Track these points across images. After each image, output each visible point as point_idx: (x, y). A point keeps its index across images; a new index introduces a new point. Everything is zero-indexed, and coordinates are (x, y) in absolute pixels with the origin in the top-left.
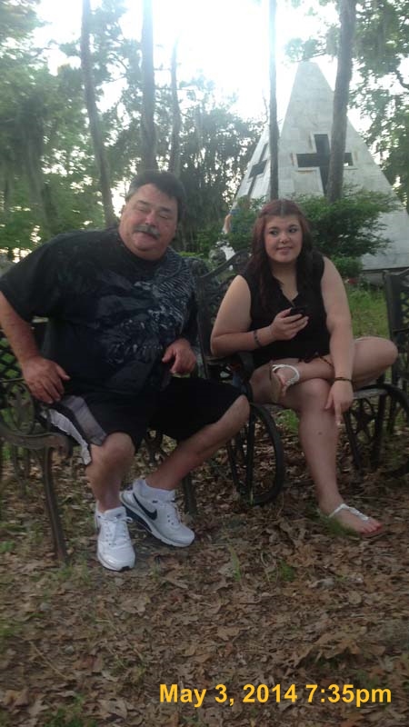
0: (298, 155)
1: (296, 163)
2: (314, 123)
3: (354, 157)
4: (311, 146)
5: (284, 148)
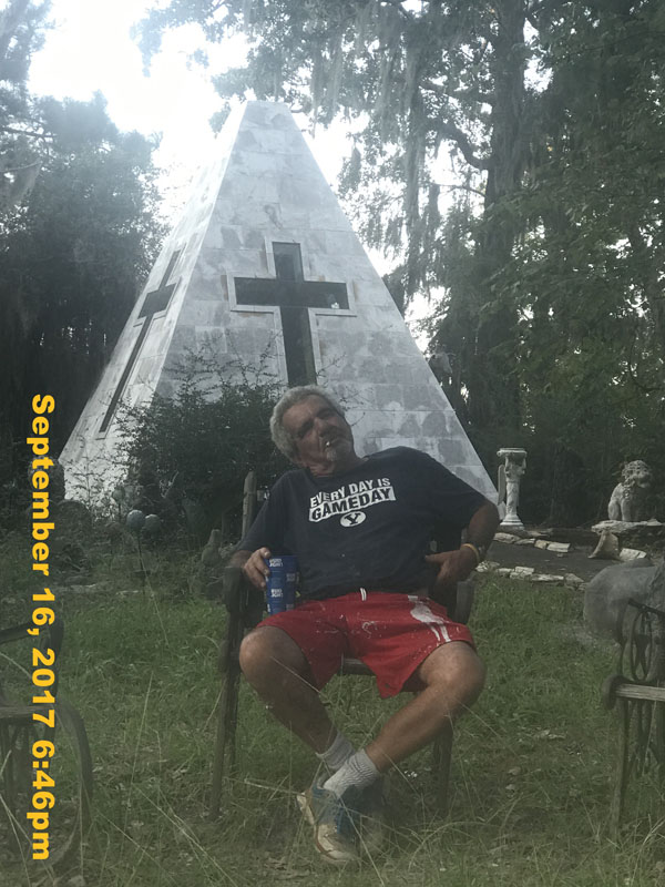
1: (233, 295)
2: (273, 219)
3: (350, 293)
4: (265, 264)
5: (211, 263)
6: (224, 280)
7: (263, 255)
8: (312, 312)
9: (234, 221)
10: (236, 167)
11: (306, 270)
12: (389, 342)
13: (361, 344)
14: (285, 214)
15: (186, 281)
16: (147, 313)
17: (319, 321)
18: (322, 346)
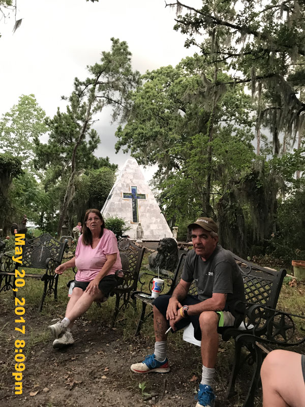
0: (124, 193)
1: (123, 196)
2: (132, 182)
3: (146, 196)
4: (130, 190)
5: (119, 190)
6: (121, 193)
7: (129, 189)
9: (124, 182)
12: (153, 206)
13: (148, 206)
14: (134, 181)
17: (139, 201)
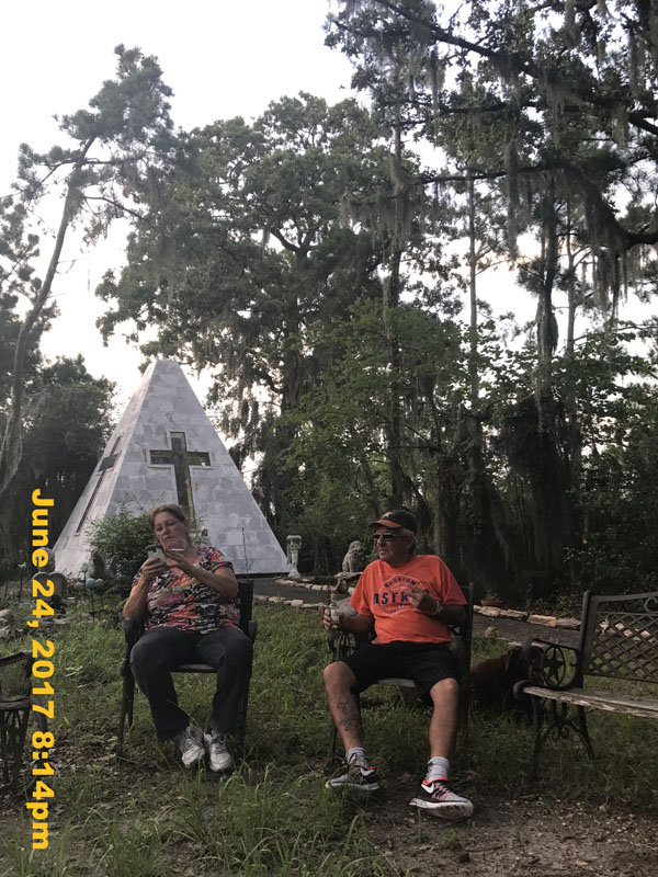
0: (152, 452)
1: (149, 459)
2: (171, 420)
3: (211, 457)
4: (166, 443)
5: (137, 443)
6: (144, 451)
7: (166, 438)
8: (191, 467)
9: (149, 421)
10: (150, 394)
11: (188, 445)
13: (216, 484)
14: (177, 417)
15: (124, 452)
16: (103, 468)
17: (195, 472)
18: (196, 485)
